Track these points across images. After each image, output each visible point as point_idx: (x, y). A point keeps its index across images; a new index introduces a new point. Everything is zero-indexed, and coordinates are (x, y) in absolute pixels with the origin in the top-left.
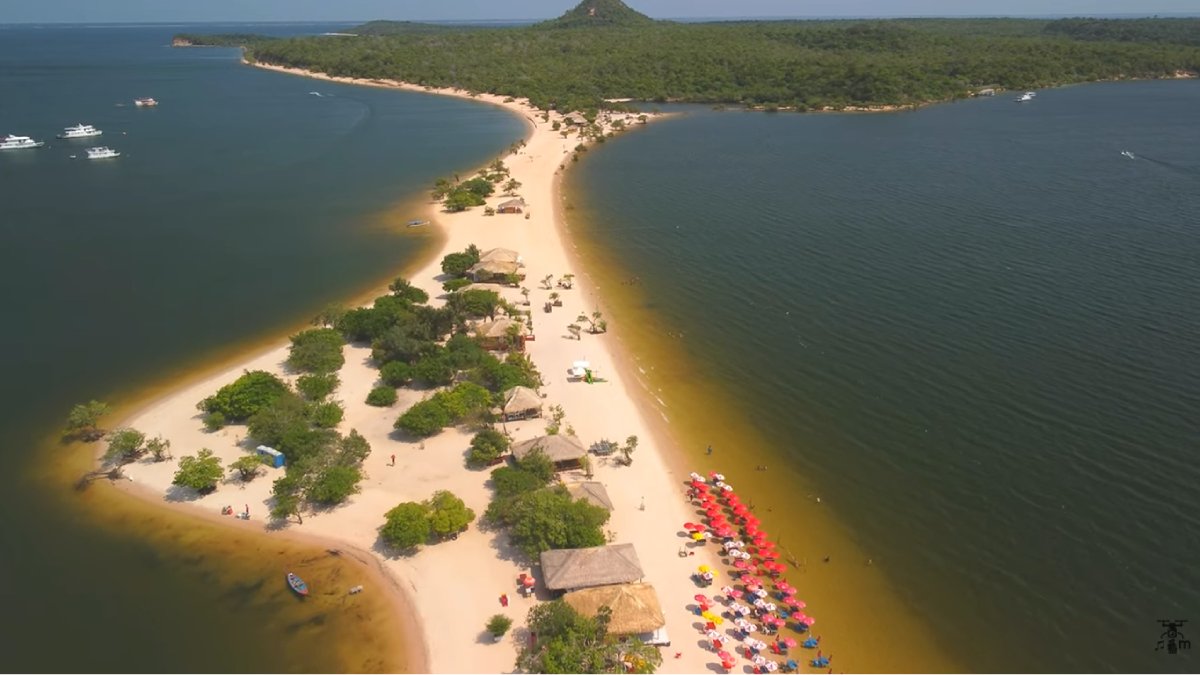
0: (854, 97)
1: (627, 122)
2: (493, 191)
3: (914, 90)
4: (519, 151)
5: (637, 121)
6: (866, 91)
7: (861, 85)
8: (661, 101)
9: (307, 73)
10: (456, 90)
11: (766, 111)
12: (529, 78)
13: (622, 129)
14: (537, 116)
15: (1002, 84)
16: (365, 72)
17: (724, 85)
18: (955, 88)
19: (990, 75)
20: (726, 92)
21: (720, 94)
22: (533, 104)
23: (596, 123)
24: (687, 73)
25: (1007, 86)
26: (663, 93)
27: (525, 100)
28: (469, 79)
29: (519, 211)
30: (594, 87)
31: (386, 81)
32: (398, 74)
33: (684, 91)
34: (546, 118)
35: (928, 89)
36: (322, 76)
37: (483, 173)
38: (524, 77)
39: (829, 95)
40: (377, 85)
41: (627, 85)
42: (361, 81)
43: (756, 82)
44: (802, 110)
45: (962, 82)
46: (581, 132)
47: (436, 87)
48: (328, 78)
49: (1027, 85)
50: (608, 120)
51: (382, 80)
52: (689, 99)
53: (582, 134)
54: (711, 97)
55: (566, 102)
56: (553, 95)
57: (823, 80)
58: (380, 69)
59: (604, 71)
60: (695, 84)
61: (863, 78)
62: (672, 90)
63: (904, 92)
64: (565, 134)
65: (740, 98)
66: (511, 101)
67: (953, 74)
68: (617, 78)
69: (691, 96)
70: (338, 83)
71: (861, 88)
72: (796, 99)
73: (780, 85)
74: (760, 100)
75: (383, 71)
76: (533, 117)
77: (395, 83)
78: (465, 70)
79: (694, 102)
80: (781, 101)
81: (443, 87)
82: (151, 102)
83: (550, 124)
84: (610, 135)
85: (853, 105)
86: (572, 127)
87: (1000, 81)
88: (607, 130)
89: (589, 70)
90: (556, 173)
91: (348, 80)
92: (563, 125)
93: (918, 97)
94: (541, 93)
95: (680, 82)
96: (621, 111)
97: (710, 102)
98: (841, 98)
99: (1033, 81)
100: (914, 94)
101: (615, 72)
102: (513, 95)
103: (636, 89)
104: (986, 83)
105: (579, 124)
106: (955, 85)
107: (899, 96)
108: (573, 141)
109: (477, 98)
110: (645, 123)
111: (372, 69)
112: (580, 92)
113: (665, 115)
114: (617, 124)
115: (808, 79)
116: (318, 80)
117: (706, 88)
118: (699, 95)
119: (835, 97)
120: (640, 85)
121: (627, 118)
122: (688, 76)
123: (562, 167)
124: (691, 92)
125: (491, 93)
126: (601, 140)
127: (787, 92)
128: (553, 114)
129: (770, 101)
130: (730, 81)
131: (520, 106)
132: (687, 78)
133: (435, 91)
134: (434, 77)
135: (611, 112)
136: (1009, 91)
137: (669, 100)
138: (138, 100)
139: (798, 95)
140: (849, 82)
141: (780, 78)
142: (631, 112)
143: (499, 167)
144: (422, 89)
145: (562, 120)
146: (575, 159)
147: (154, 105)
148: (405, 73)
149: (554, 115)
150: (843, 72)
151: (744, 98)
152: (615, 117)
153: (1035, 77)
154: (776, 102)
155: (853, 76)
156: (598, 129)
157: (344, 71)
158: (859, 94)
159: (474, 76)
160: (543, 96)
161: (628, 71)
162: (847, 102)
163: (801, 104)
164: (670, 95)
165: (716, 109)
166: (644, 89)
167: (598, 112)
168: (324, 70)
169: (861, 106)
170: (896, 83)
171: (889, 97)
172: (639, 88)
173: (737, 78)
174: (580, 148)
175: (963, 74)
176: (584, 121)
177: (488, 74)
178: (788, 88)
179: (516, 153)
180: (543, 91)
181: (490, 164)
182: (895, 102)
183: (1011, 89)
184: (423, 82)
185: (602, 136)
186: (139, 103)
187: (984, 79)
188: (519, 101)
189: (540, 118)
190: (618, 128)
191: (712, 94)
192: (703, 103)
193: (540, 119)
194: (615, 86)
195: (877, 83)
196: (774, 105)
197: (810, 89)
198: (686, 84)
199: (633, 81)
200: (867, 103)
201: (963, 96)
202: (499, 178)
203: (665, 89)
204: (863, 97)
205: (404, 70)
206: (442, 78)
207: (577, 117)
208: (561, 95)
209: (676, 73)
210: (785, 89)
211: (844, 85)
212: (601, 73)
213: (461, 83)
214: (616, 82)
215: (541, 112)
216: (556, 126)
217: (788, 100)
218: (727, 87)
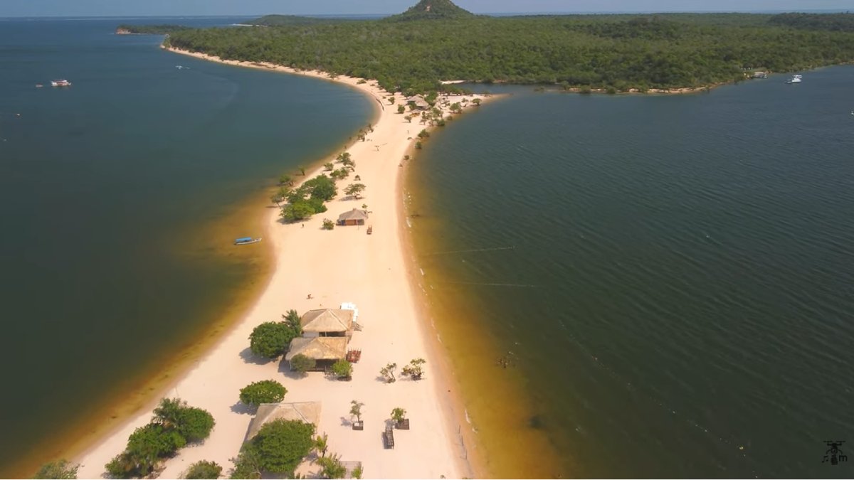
0: (653, 80)
1: (463, 104)
2: (336, 194)
3: (703, 74)
4: (366, 137)
5: (472, 104)
6: (664, 75)
7: (658, 70)
8: (488, 82)
9: (206, 56)
10: (319, 72)
11: (580, 93)
12: (378, 62)
13: (460, 112)
14: (384, 98)
15: (768, 68)
16: (248, 56)
17: (541, 70)
18: (734, 72)
19: (758, 61)
20: (544, 75)
21: (537, 77)
22: (381, 86)
23: (436, 106)
24: (509, 58)
25: (773, 68)
26: (490, 76)
27: (375, 82)
28: (330, 63)
29: (361, 222)
30: (432, 71)
31: (265, 64)
32: (275, 59)
33: (507, 74)
34: (392, 101)
35: (712, 73)
36: (216, 59)
37: (329, 167)
38: (375, 62)
39: (631, 78)
40: (258, 67)
41: (459, 69)
42: (246, 64)
43: (566, 66)
44: (612, 92)
45: (737, 66)
46: (424, 117)
47: (303, 69)
48: (220, 61)
49: (789, 68)
50: (447, 104)
51: (262, 63)
52: (513, 81)
53: (425, 118)
54: (531, 80)
55: (409, 86)
56: (399, 77)
57: (625, 65)
58: (261, 54)
59: (440, 56)
60: (516, 68)
61: (660, 64)
62: (497, 73)
63: (696, 76)
64: (409, 119)
65: (555, 80)
66: (363, 82)
67: (727, 59)
68: (450, 62)
69: (514, 78)
70: (228, 65)
71: (661, 73)
72: (604, 82)
73: (588, 70)
74: (574, 82)
75: (263, 55)
76: (381, 98)
77: (271, 66)
78: (328, 55)
79: (516, 84)
80: (591, 84)
81: (309, 70)
82: (65, 83)
83: (395, 108)
84: (450, 118)
85: (654, 88)
86: (415, 111)
87: (767, 65)
88: (446, 113)
89: (428, 56)
90: (401, 166)
91: (235, 63)
92: (407, 108)
93: (708, 81)
94: (390, 77)
95: (503, 67)
96: (457, 93)
97: (529, 83)
98: (642, 81)
99: (792, 64)
100: (703, 78)
101: (449, 58)
102: (365, 77)
103: (467, 72)
104: (755, 67)
105: (421, 108)
106: (733, 68)
107: (692, 80)
108: (417, 126)
109: (335, 79)
110: (478, 105)
111: (254, 54)
112: (421, 75)
113: (495, 97)
114: (455, 107)
115: (611, 64)
116: (212, 62)
117: (525, 72)
118: (521, 78)
119: (637, 80)
120: (470, 69)
121: (464, 101)
122: (509, 61)
123: (407, 158)
124: (515, 74)
125: (347, 75)
126: (441, 124)
127: (596, 75)
128: (398, 95)
129: (583, 84)
130: (545, 66)
131: (370, 88)
132: (509, 63)
133: (302, 73)
134: (303, 61)
135: (449, 95)
136: (775, 73)
137: (496, 81)
138: (54, 81)
139: (605, 78)
140: (647, 68)
141: (586, 62)
142: (466, 94)
143: (345, 159)
144: (291, 71)
145: (406, 102)
146: (419, 147)
147: (68, 86)
148: (280, 57)
149: (400, 99)
150: (641, 58)
151: (559, 81)
152: (454, 100)
153: (792, 62)
154: (588, 84)
155: (651, 62)
156: (438, 113)
157: (233, 56)
158: (658, 78)
159: (334, 61)
160: (390, 79)
161: (459, 56)
162: (650, 85)
163: (610, 87)
164: (496, 78)
165: (537, 90)
166: (474, 73)
167: (437, 95)
168: (218, 54)
169: (662, 89)
170: (689, 69)
171: (684, 80)
172: (470, 72)
173: (551, 63)
174: (423, 135)
175: (736, 59)
176: (425, 104)
177: (347, 59)
178: (596, 72)
179: (364, 139)
180: (390, 74)
181: (337, 156)
182: (690, 85)
183: (776, 71)
184: (294, 65)
185: (443, 120)
186: (54, 84)
187: (753, 63)
188: (370, 82)
189: (386, 100)
190: (456, 111)
191: (531, 77)
192: (524, 84)
193: (386, 102)
194: (450, 70)
195: (674, 68)
196: (587, 88)
197: (615, 73)
198: (509, 68)
199: (464, 65)
200: (667, 86)
201: (742, 79)
202: (343, 174)
203: (491, 72)
204: (662, 80)
205: (280, 54)
206: (309, 62)
207: (419, 100)
208: (405, 79)
209: (499, 58)
210: (593, 73)
211: (643, 69)
212: (437, 58)
213: (323, 66)
214: (451, 67)
215: (388, 93)
216: (401, 110)
217: (598, 83)
218: (544, 71)
